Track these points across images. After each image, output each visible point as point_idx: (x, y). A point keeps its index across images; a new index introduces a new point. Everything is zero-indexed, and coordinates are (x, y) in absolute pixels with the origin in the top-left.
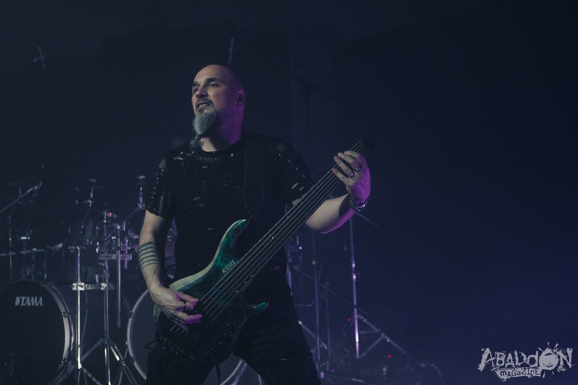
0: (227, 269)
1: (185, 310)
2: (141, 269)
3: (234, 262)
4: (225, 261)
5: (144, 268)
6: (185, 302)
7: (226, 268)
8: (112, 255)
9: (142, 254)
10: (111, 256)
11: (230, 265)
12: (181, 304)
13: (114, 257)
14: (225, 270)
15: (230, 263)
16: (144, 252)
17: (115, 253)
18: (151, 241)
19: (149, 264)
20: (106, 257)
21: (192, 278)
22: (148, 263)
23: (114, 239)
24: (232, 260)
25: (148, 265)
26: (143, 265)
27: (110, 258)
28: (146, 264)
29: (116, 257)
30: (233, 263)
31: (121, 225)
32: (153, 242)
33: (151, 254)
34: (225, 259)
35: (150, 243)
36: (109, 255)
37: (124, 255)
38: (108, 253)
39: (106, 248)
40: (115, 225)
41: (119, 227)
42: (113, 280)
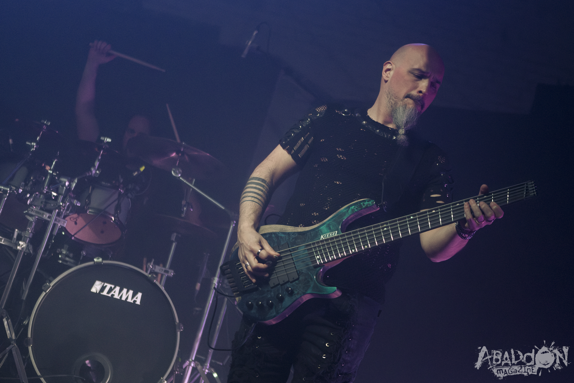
0: (326, 237)
1: (257, 256)
2: (242, 201)
3: (337, 234)
4: (330, 229)
5: (245, 202)
6: (262, 248)
7: (326, 235)
8: (45, 213)
9: (250, 187)
10: (43, 214)
11: (331, 235)
12: (258, 249)
13: (46, 216)
14: (324, 237)
15: (332, 233)
16: (254, 186)
17: (50, 211)
18: (266, 179)
19: (253, 201)
20: (37, 212)
21: (291, 229)
22: (253, 199)
23: (54, 196)
24: (337, 232)
25: (251, 202)
26: (246, 198)
27: (40, 216)
28: (250, 198)
29: (49, 217)
30: (335, 235)
31: (71, 182)
32: (267, 181)
33: (260, 192)
34: (331, 226)
35: (263, 181)
36: (42, 212)
37: (58, 218)
38: (41, 209)
39: (42, 202)
40: (63, 179)
41: (67, 184)
42: (35, 241)
